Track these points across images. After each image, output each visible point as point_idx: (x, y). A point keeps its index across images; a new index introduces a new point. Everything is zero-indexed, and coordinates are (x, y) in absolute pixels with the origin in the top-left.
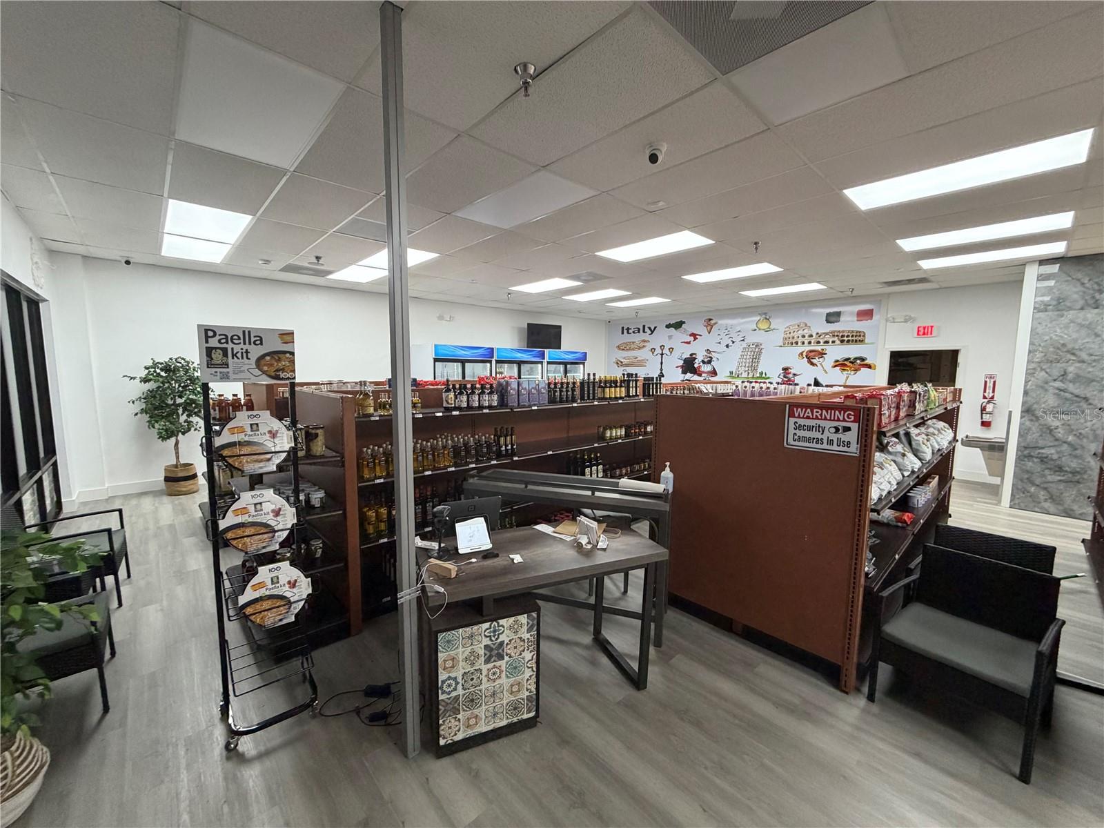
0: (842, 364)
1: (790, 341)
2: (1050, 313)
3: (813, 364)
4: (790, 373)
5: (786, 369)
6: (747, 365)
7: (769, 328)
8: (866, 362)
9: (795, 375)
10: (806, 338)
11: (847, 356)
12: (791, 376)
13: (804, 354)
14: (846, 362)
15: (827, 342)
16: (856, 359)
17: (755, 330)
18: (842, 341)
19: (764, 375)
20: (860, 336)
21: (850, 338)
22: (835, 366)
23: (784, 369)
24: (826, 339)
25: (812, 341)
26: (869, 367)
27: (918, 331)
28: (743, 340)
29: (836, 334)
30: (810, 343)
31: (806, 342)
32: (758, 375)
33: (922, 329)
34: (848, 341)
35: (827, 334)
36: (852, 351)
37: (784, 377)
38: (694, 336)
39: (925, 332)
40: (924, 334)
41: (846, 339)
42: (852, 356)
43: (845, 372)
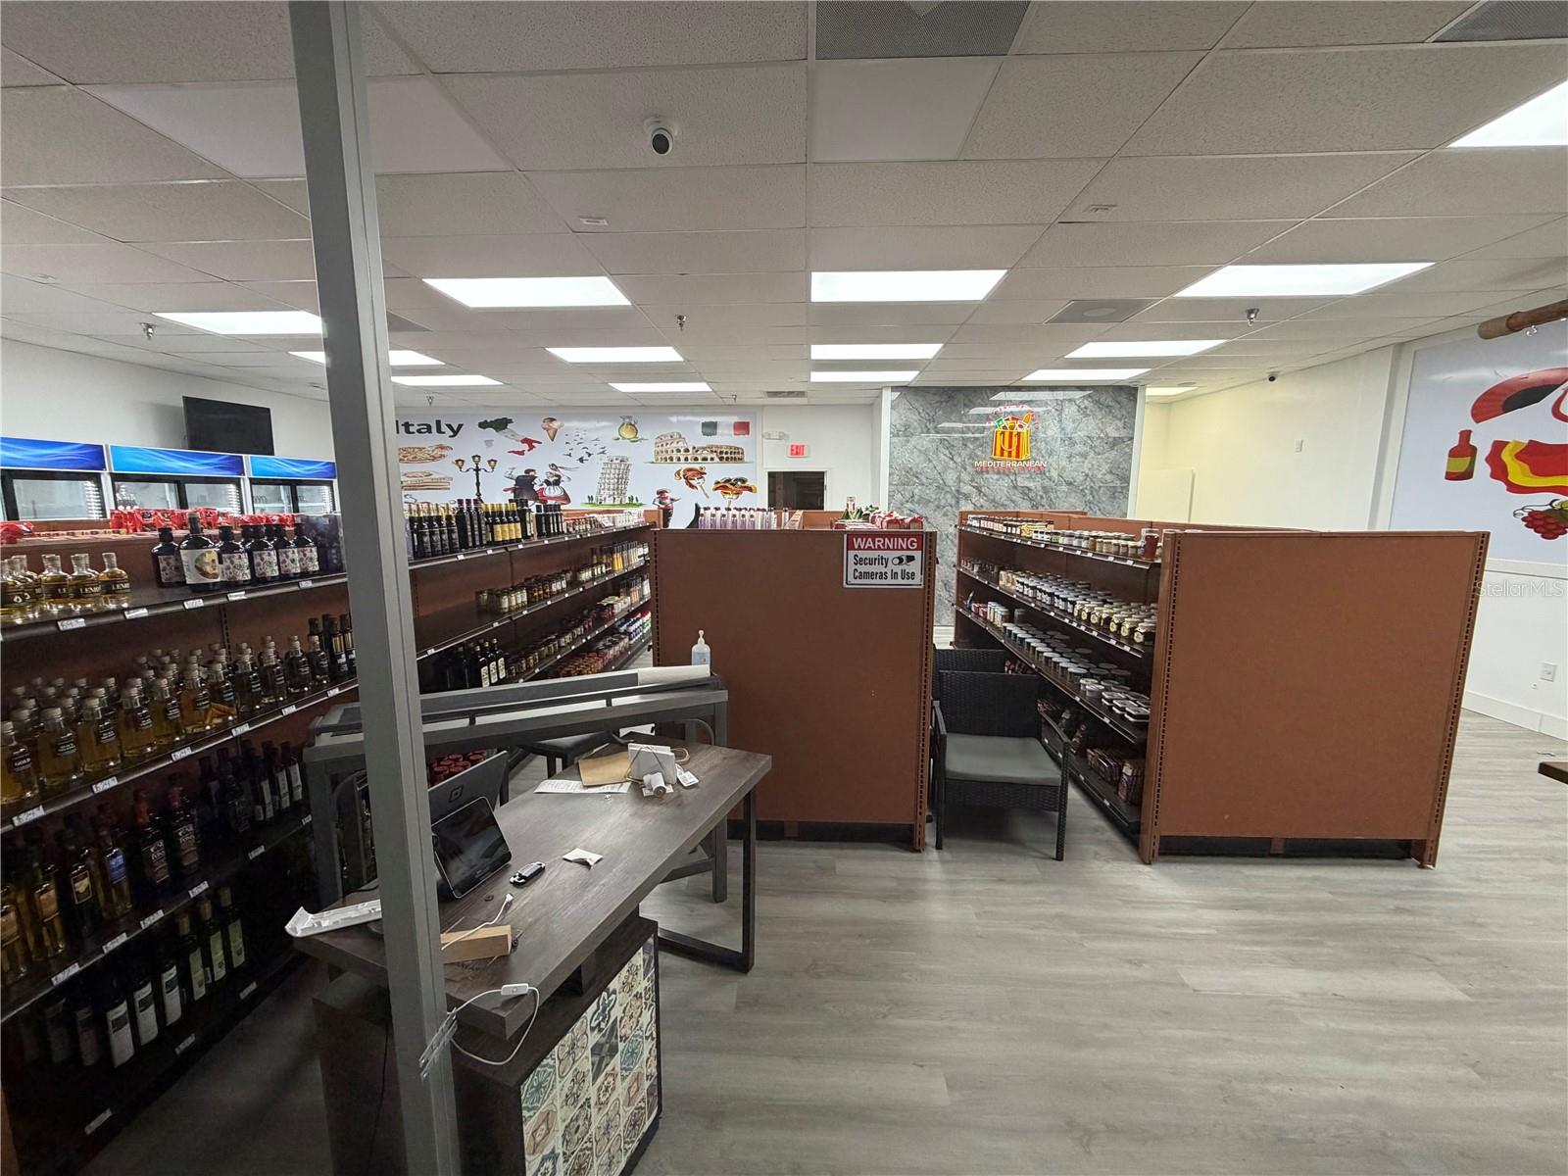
0: (724, 486)
1: (664, 455)
2: (901, 439)
3: (692, 486)
4: (666, 498)
5: (661, 493)
6: (612, 487)
7: (635, 437)
8: (746, 484)
9: (672, 500)
10: (682, 452)
11: (727, 477)
12: (668, 501)
13: (682, 473)
14: (727, 485)
15: (705, 459)
16: (736, 480)
17: (618, 439)
18: (721, 459)
19: (635, 501)
20: (738, 453)
21: (729, 455)
22: (716, 489)
23: (658, 493)
24: (703, 456)
25: (689, 458)
26: (750, 489)
27: (792, 450)
28: (603, 453)
29: (714, 449)
30: (686, 459)
31: (682, 458)
32: (627, 501)
33: (794, 448)
34: (727, 459)
35: (704, 449)
36: (731, 471)
37: (660, 503)
38: (530, 443)
39: (797, 451)
40: (797, 453)
41: (725, 456)
42: (733, 477)
43: (727, 496)
